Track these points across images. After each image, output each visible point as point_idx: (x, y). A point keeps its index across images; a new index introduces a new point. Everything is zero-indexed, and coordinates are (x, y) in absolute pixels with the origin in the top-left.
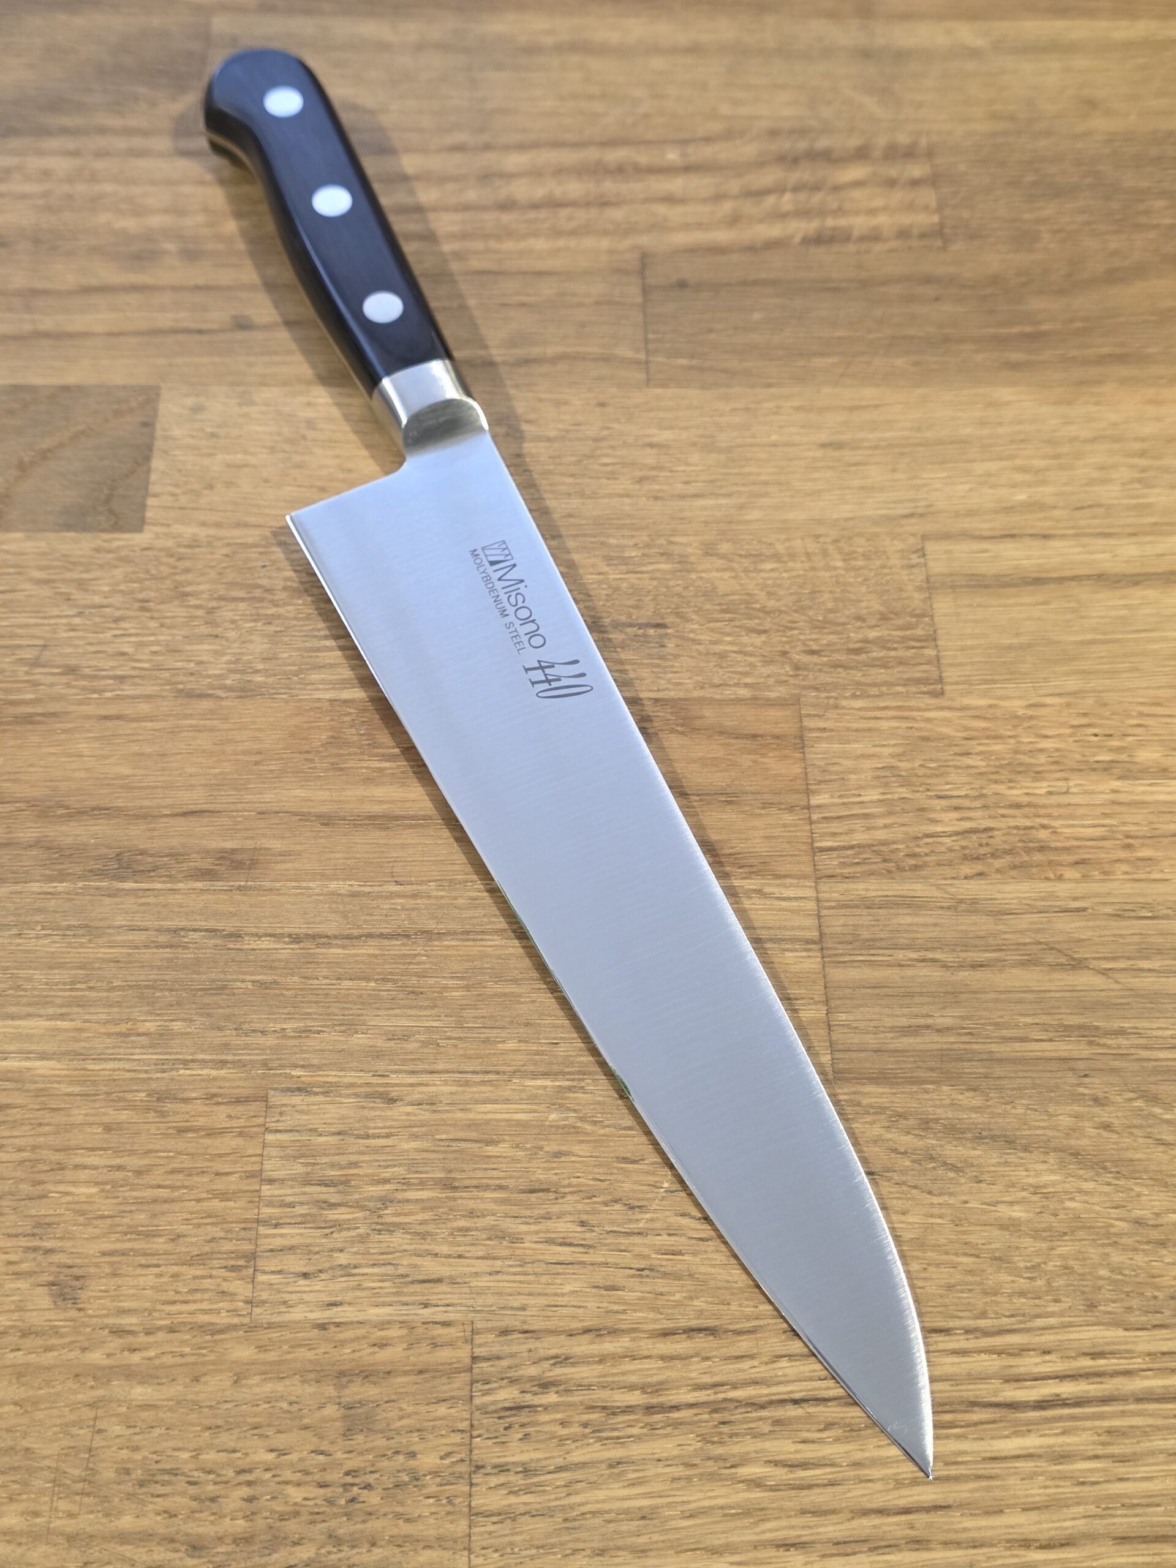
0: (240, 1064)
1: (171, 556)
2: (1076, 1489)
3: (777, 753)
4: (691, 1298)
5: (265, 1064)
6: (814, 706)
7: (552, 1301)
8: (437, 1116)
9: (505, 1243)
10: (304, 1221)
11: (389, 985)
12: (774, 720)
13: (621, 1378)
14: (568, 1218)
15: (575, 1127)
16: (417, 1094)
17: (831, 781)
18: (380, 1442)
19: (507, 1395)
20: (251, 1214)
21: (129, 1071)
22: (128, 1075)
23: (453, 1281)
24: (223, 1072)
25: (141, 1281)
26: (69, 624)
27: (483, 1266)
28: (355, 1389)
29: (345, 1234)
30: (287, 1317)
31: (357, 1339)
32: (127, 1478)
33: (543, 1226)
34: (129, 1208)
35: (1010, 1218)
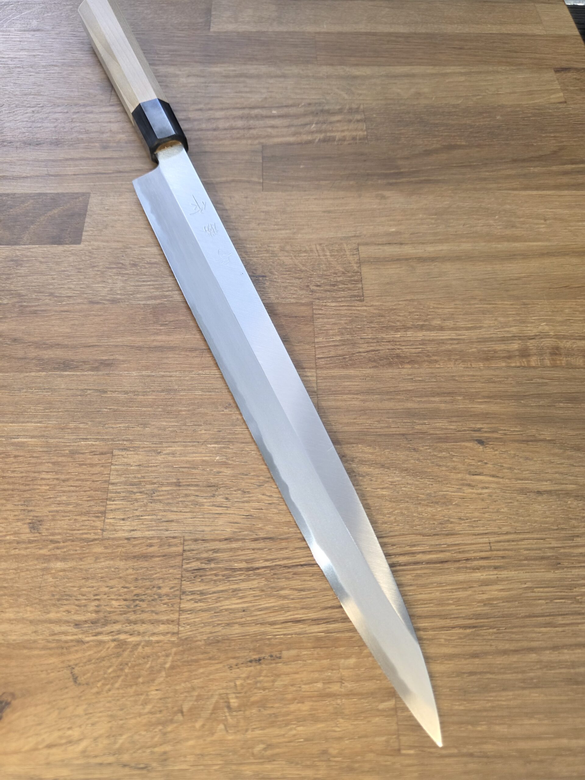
0: (104, 440)
1: (90, 253)
3: (304, 323)
4: (265, 526)
5: (113, 440)
7: (213, 528)
8: (175, 459)
9: (197, 506)
10: (124, 499)
11: (160, 410)
12: (303, 311)
14: (221, 496)
15: (225, 461)
16: (168, 450)
17: (323, 333)
18: (148, 583)
19: (195, 565)
20: (105, 496)
23: (177, 521)
24: (97, 443)
25: (63, 522)
27: (189, 515)
28: (139, 563)
29: (138, 503)
30: (115, 536)
31: (141, 544)
33: (213, 499)
34: (60, 494)
35: (382, 494)
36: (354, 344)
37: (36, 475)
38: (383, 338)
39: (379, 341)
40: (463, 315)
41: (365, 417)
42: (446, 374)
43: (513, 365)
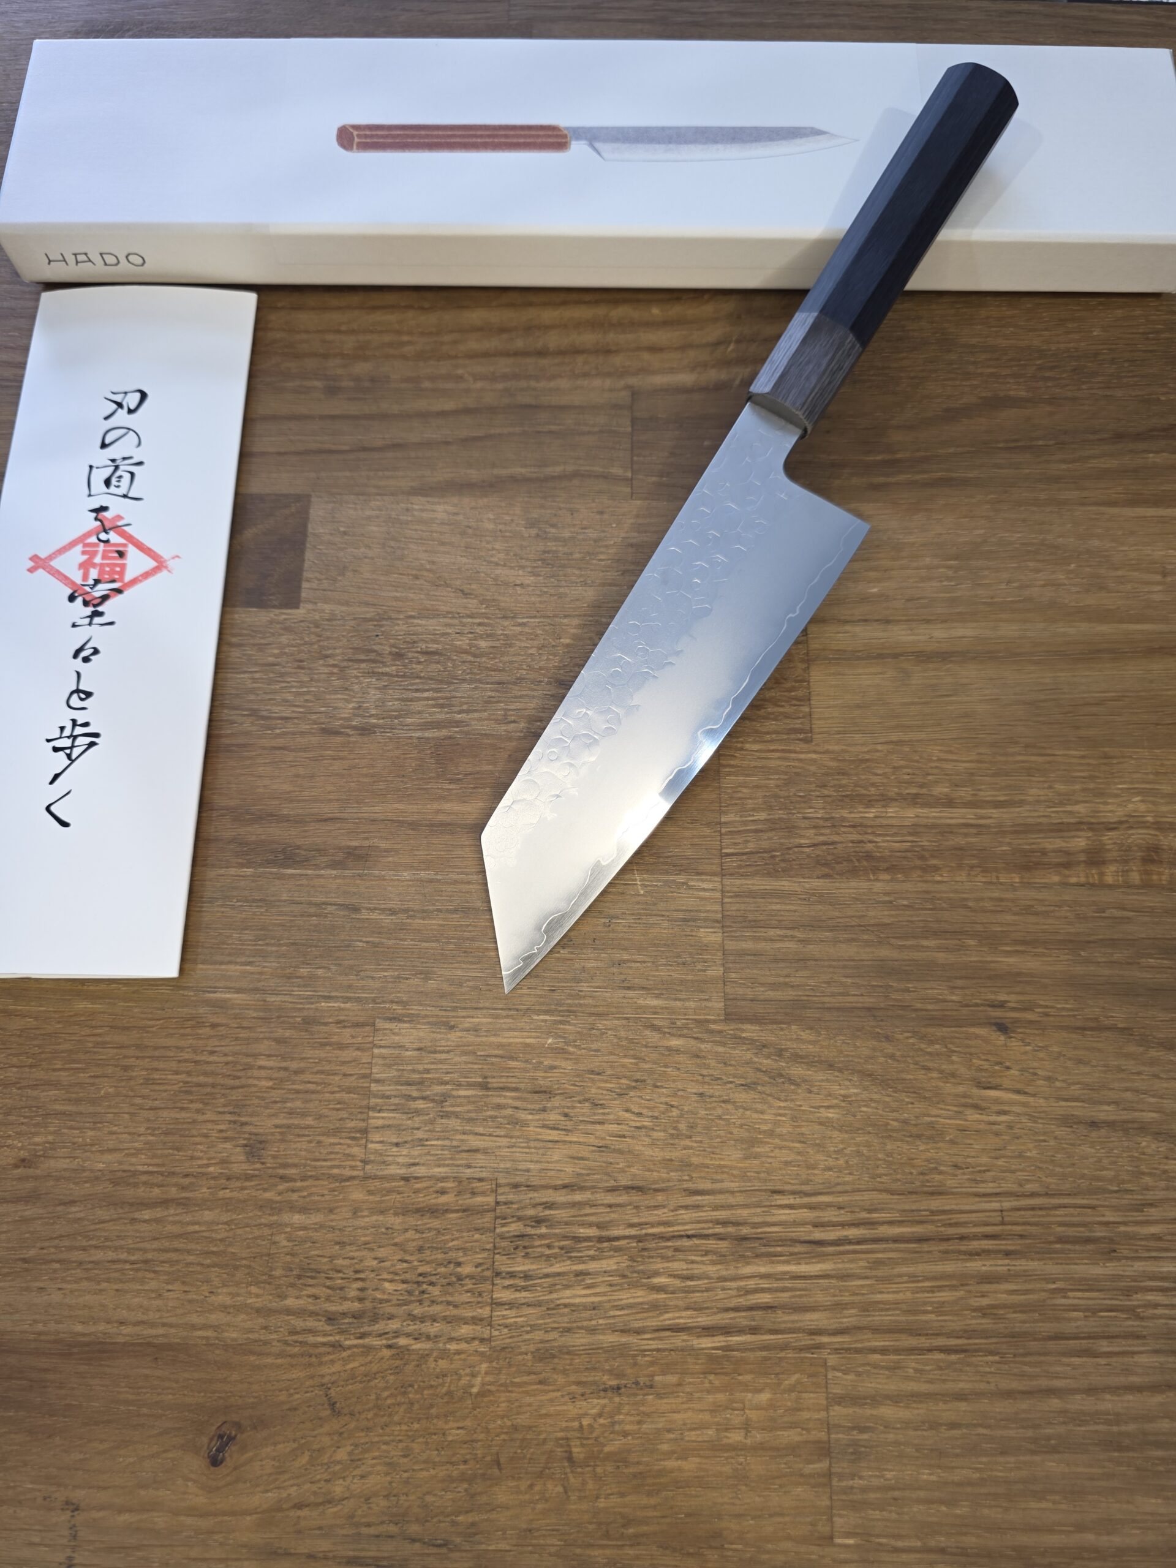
0: (358, 1000)
1: (318, 627)
2: (852, 1298)
4: (629, 1167)
5: (374, 1001)
7: (545, 1166)
8: (479, 1039)
9: (518, 1127)
10: (396, 1108)
11: (452, 946)
13: (584, 1219)
14: (557, 1111)
15: (562, 1049)
16: (468, 1023)
17: (735, 804)
18: (440, 1256)
19: (515, 1228)
20: (365, 1103)
22: (291, 1005)
23: (485, 1151)
24: (348, 1005)
25: (298, 1145)
27: (504, 1141)
28: (426, 1221)
29: (421, 1118)
30: (386, 1172)
31: (427, 1188)
32: (289, 1273)
33: (542, 1116)
34: (291, 1096)
35: (827, 1118)
36: (791, 829)
37: (250, 1060)
38: (843, 819)
39: (835, 824)
40: (993, 775)
41: (806, 973)
42: (951, 895)
43: (1073, 880)
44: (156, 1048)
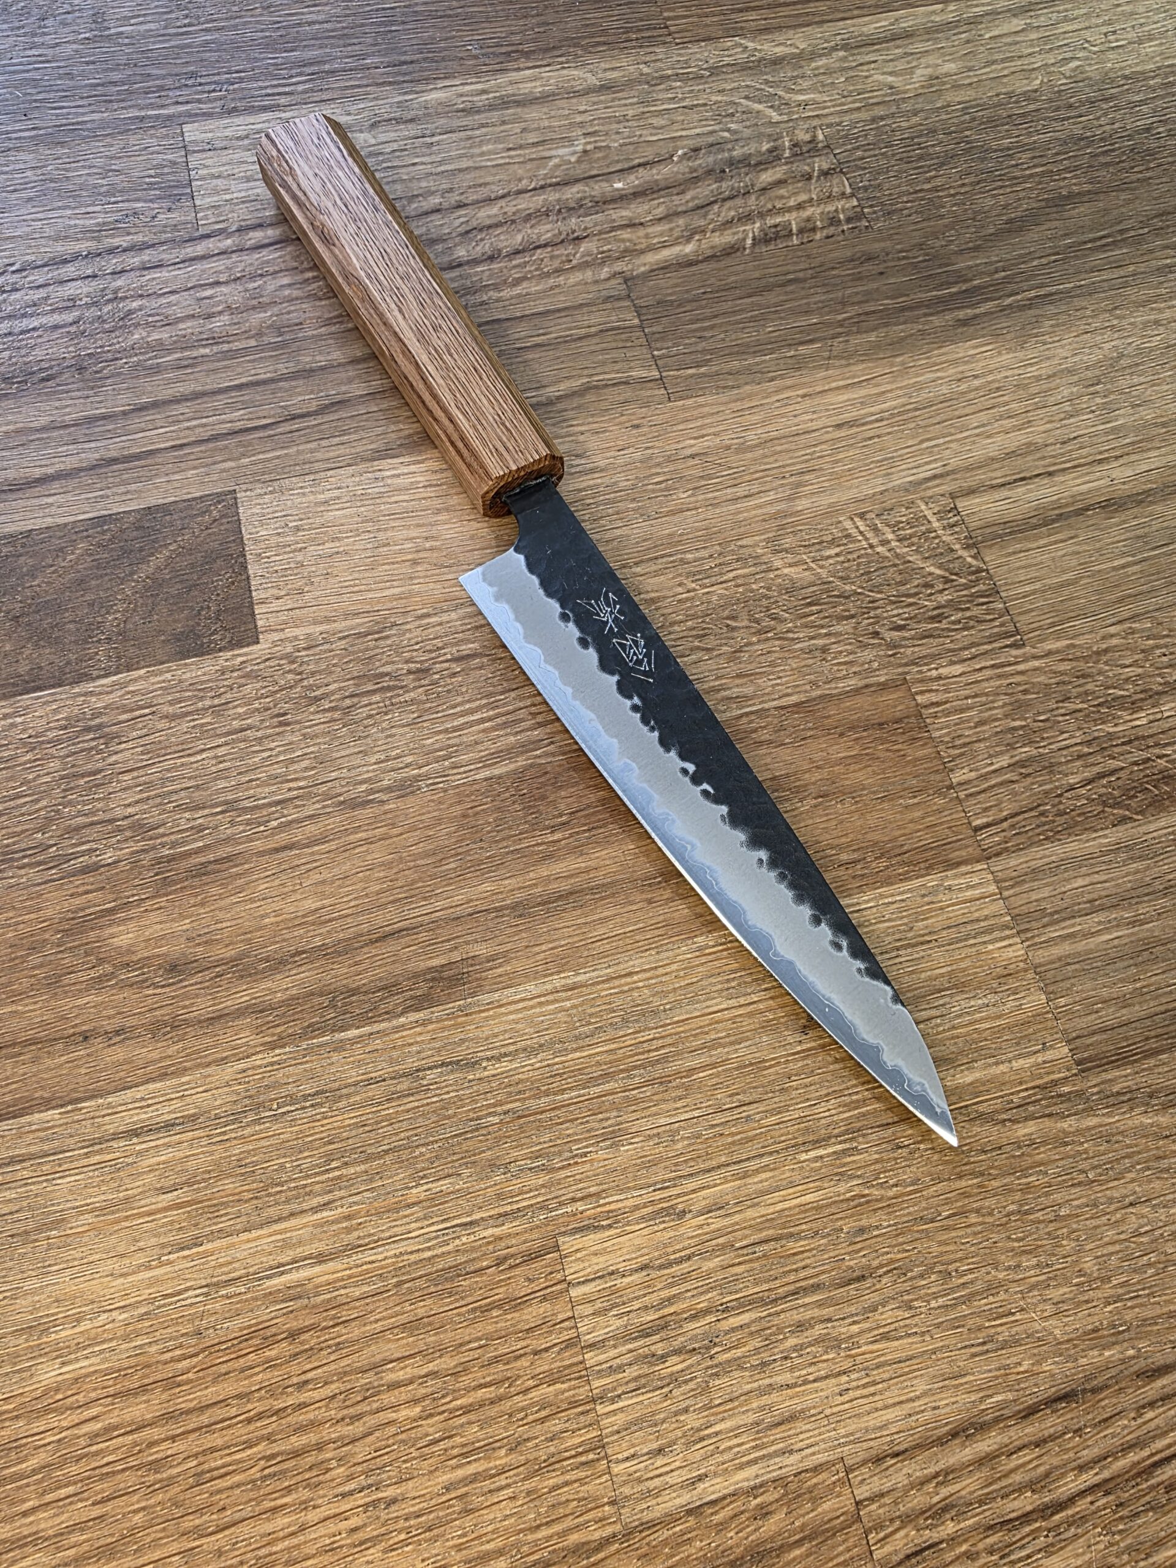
0: (520, 1214)
1: (293, 662)
3: (905, 737)
4: (1039, 1363)
5: (543, 1207)
6: (921, 681)
7: (909, 1408)
8: (730, 1221)
10: (638, 1385)
11: (638, 1081)
12: (893, 703)
13: (1004, 1483)
14: (893, 1304)
15: (864, 1196)
16: (703, 1199)
17: (962, 754)
19: (904, 1539)
20: (583, 1393)
21: (411, 1253)
22: (413, 1258)
23: (806, 1413)
24: (505, 1229)
26: (216, 757)
27: (830, 1387)
29: (685, 1388)
30: (659, 1511)
31: (737, 1515)
34: (458, 1422)
36: (1050, 768)
37: (370, 1378)
38: (1111, 736)
39: (1104, 747)
44: (202, 1409)
